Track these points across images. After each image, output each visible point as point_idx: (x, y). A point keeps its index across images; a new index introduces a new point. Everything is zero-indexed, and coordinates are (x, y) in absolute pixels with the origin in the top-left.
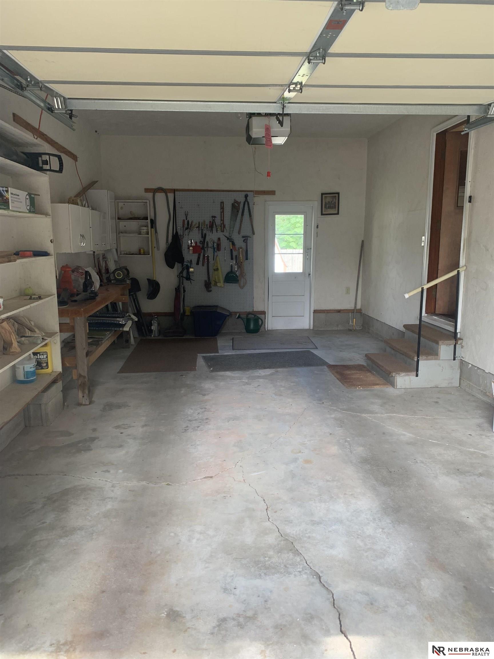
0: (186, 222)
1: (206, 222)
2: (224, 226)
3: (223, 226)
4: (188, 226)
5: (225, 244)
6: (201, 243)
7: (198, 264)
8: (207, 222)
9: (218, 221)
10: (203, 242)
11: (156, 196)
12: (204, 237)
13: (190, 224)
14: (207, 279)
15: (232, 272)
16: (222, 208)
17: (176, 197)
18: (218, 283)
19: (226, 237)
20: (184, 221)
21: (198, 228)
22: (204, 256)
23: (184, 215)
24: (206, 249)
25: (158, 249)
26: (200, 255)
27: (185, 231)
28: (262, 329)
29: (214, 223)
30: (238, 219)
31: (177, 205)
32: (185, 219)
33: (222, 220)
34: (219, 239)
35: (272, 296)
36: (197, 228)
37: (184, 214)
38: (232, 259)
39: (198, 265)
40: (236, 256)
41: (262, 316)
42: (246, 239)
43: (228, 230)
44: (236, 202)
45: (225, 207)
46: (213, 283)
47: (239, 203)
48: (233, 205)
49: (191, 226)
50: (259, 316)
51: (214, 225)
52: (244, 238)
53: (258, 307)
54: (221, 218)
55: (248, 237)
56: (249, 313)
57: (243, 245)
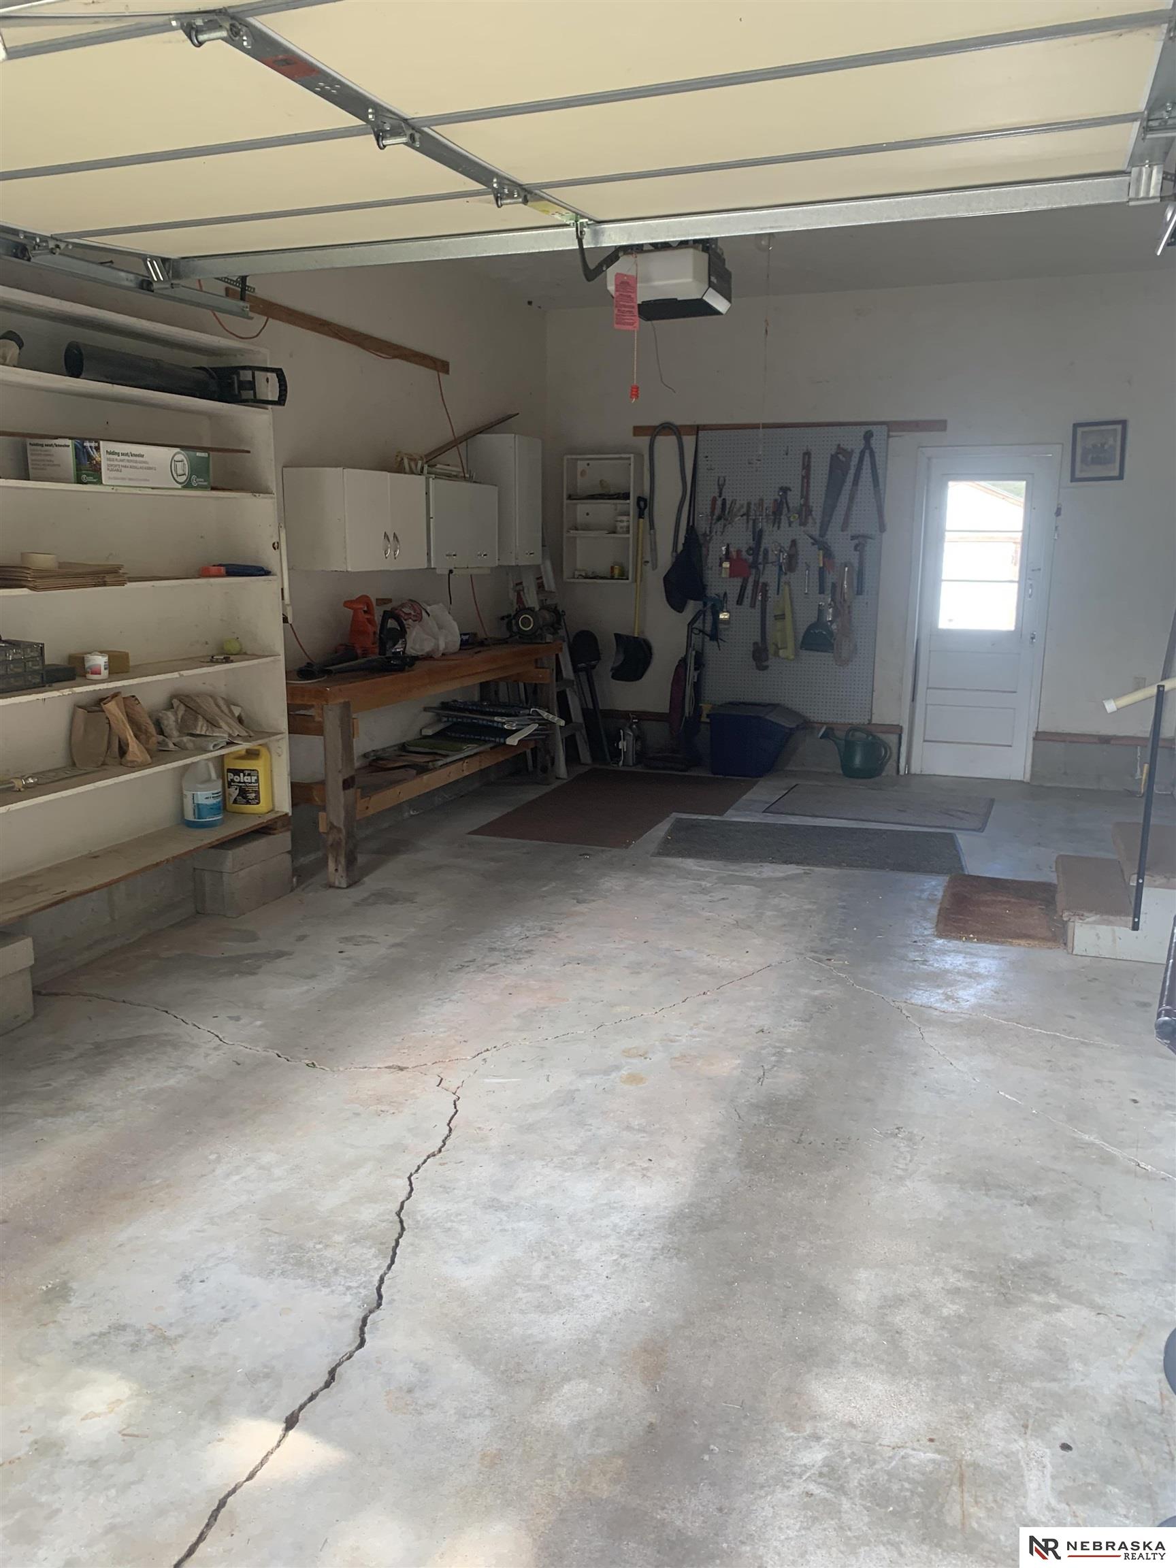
0: (719, 502)
1: (765, 501)
2: (809, 512)
3: (805, 512)
4: (723, 513)
5: (809, 555)
6: (751, 552)
7: (740, 602)
8: (769, 503)
9: (794, 499)
10: (755, 550)
11: (656, 445)
12: (758, 536)
13: (728, 506)
14: (758, 639)
15: (819, 622)
16: (807, 467)
17: (699, 443)
18: (781, 649)
19: (811, 537)
20: (714, 500)
21: (745, 517)
22: (756, 583)
23: (717, 487)
24: (761, 567)
25: (655, 567)
26: (747, 582)
27: (716, 523)
28: (889, 769)
29: (785, 505)
30: (843, 492)
31: (699, 463)
32: (717, 494)
33: (805, 496)
34: (794, 543)
35: (928, 688)
36: (742, 516)
37: (716, 483)
38: (822, 591)
39: (741, 604)
40: (834, 585)
41: (892, 739)
42: (860, 542)
43: (818, 521)
44: (840, 450)
45: (812, 464)
46: (771, 649)
47: (850, 454)
48: (834, 458)
49: (729, 512)
50: (883, 736)
51: (785, 510)
52: (856, 541)
53: (884, 713)
54: (802, 491)
55: (865, 537)
56: (854, 729)
57: (854, 558)
